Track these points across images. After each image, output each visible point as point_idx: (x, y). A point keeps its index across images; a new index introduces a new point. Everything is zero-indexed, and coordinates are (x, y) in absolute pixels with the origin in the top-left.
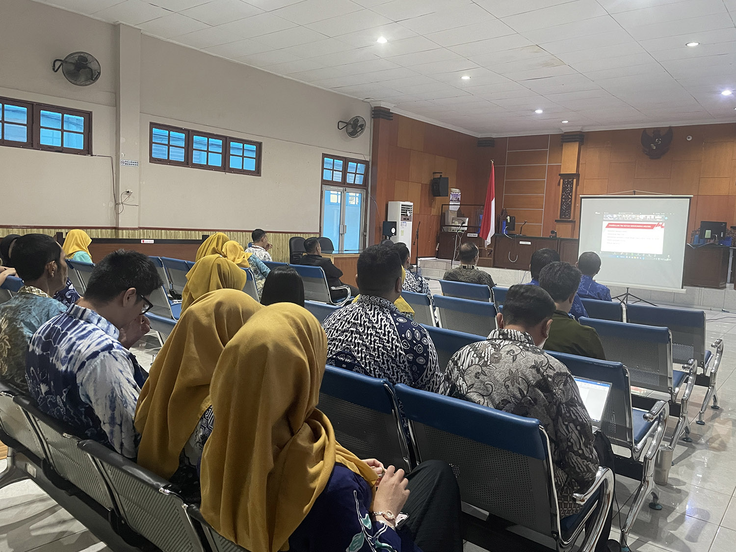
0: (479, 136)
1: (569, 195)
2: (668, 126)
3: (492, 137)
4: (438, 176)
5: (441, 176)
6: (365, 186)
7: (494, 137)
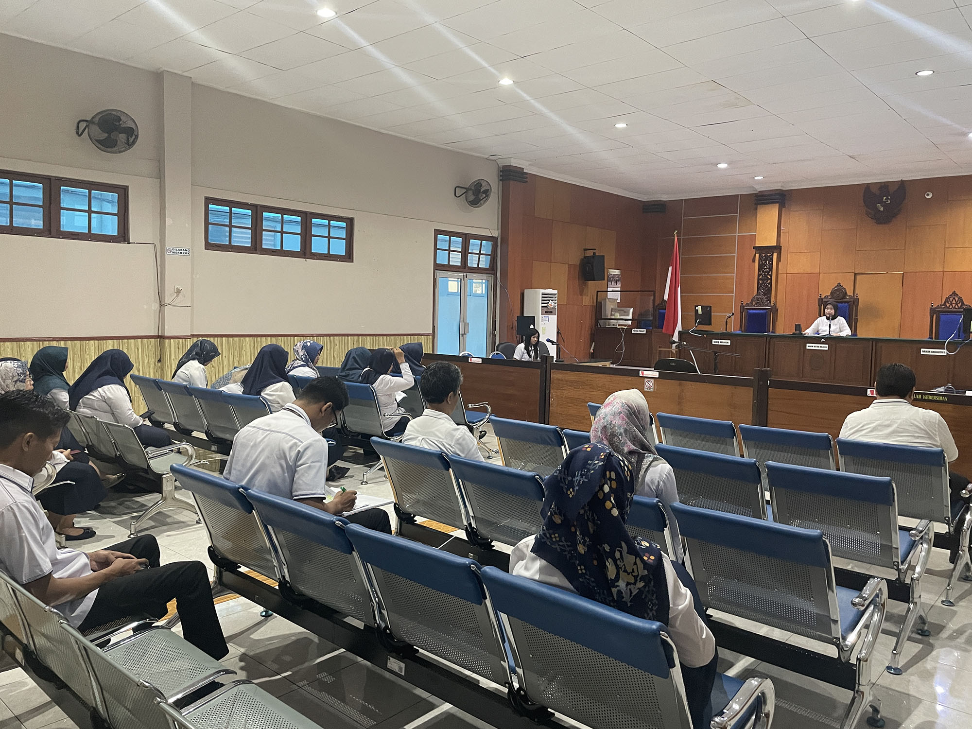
0: (644, 198)
1: (768, 274)
3: (661, 199)
4: (590, 253)
5: (594, 253)
6: (493, 270)
7: (665, 200)
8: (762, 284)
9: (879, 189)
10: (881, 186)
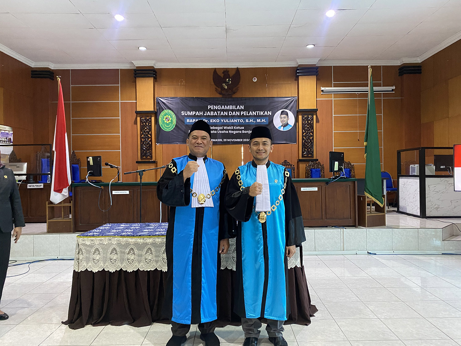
1: (148, 134)
2: (236, 67)
3: (49, 67)
7: (52, 69)
8: (144, 141)
9: (223, 73)
10: (224, 71)
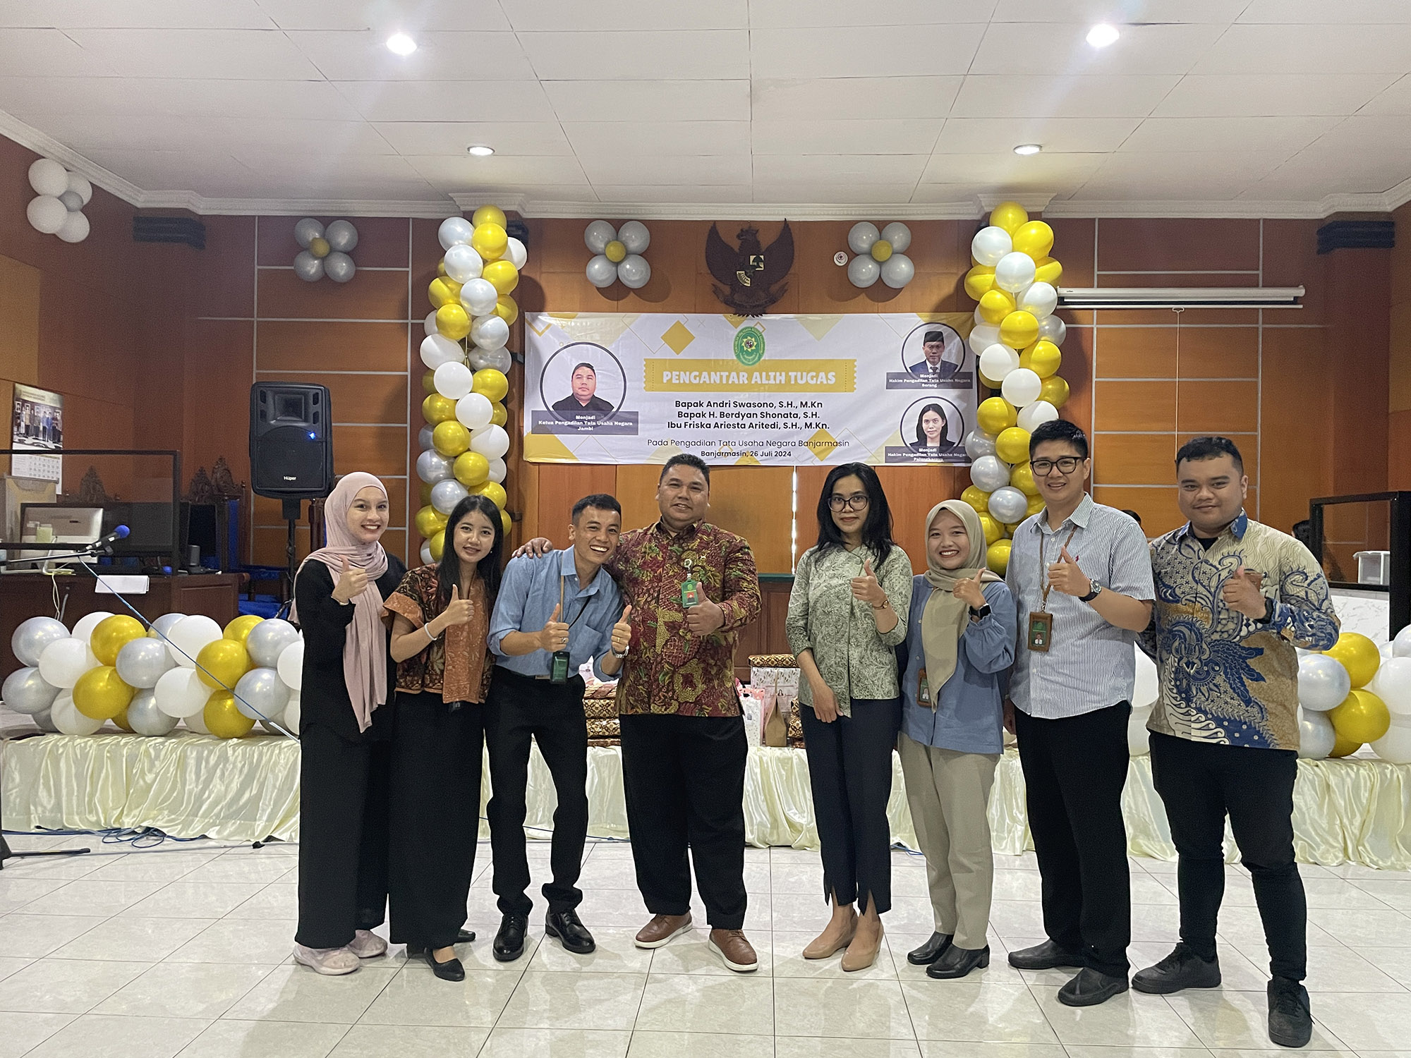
0: (142, 199)
2: (781, 219)
3: (191, 208)
7: (201, 212)
9: (738, 236)
10: (742, 230)
